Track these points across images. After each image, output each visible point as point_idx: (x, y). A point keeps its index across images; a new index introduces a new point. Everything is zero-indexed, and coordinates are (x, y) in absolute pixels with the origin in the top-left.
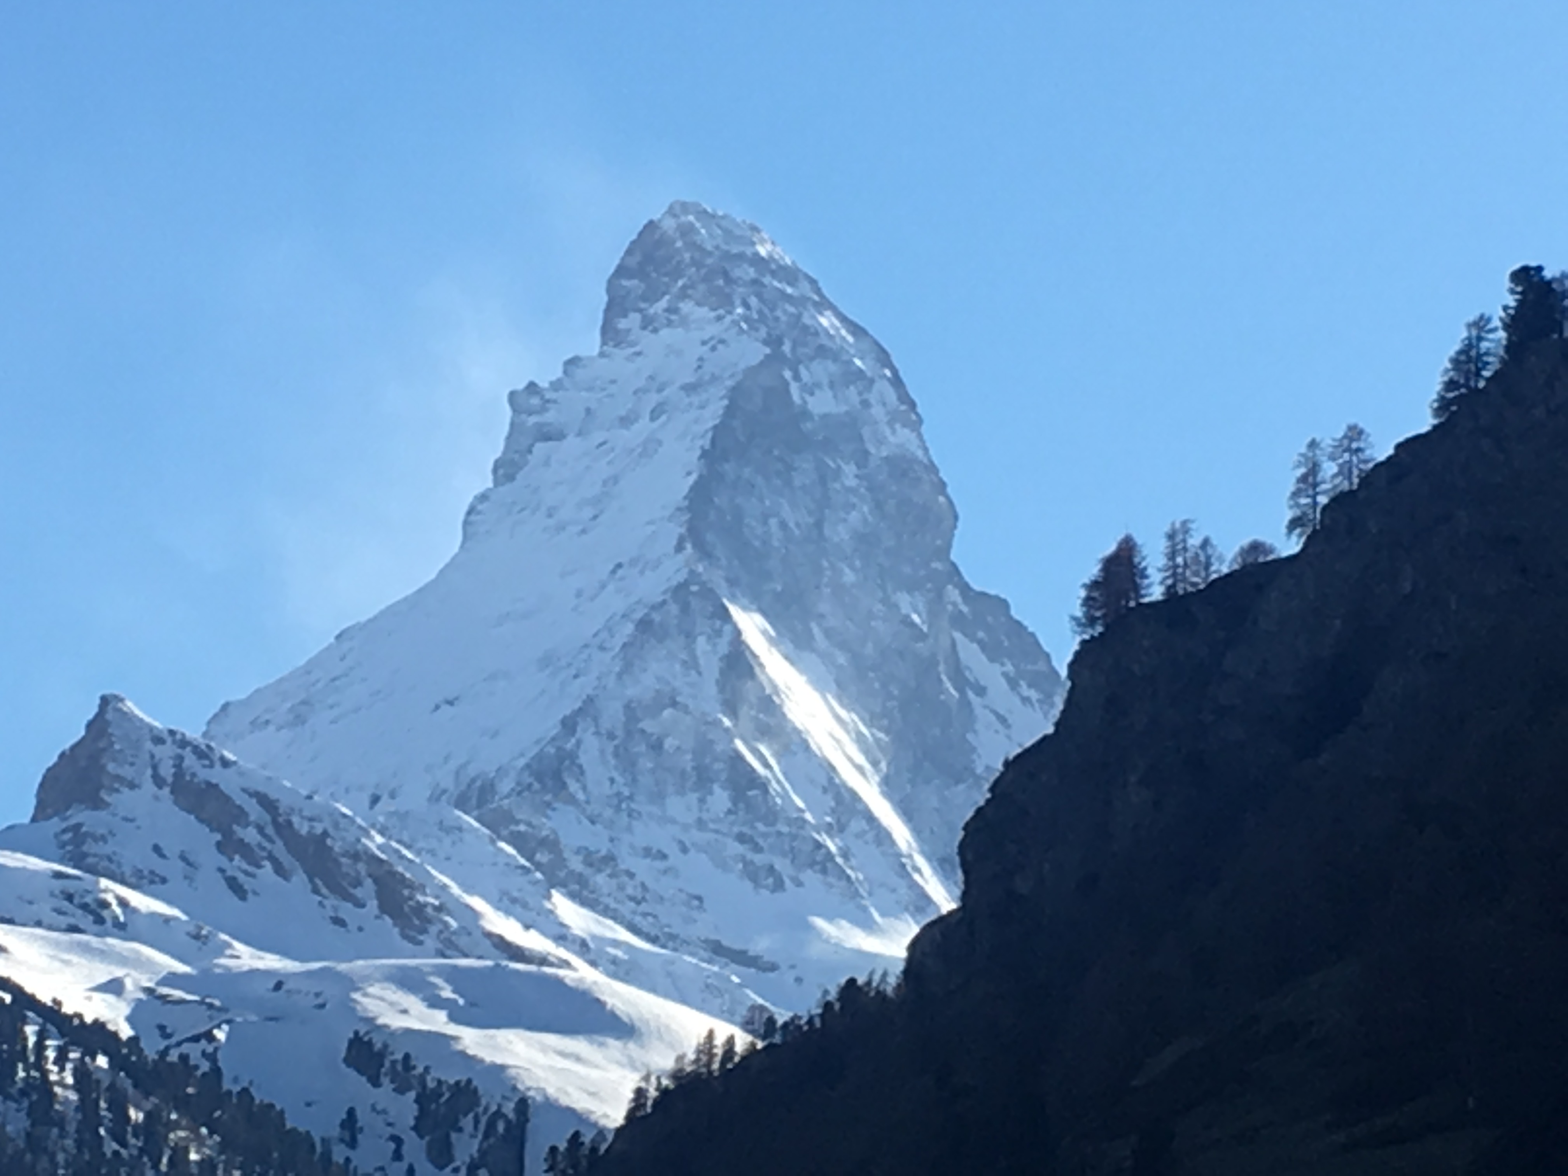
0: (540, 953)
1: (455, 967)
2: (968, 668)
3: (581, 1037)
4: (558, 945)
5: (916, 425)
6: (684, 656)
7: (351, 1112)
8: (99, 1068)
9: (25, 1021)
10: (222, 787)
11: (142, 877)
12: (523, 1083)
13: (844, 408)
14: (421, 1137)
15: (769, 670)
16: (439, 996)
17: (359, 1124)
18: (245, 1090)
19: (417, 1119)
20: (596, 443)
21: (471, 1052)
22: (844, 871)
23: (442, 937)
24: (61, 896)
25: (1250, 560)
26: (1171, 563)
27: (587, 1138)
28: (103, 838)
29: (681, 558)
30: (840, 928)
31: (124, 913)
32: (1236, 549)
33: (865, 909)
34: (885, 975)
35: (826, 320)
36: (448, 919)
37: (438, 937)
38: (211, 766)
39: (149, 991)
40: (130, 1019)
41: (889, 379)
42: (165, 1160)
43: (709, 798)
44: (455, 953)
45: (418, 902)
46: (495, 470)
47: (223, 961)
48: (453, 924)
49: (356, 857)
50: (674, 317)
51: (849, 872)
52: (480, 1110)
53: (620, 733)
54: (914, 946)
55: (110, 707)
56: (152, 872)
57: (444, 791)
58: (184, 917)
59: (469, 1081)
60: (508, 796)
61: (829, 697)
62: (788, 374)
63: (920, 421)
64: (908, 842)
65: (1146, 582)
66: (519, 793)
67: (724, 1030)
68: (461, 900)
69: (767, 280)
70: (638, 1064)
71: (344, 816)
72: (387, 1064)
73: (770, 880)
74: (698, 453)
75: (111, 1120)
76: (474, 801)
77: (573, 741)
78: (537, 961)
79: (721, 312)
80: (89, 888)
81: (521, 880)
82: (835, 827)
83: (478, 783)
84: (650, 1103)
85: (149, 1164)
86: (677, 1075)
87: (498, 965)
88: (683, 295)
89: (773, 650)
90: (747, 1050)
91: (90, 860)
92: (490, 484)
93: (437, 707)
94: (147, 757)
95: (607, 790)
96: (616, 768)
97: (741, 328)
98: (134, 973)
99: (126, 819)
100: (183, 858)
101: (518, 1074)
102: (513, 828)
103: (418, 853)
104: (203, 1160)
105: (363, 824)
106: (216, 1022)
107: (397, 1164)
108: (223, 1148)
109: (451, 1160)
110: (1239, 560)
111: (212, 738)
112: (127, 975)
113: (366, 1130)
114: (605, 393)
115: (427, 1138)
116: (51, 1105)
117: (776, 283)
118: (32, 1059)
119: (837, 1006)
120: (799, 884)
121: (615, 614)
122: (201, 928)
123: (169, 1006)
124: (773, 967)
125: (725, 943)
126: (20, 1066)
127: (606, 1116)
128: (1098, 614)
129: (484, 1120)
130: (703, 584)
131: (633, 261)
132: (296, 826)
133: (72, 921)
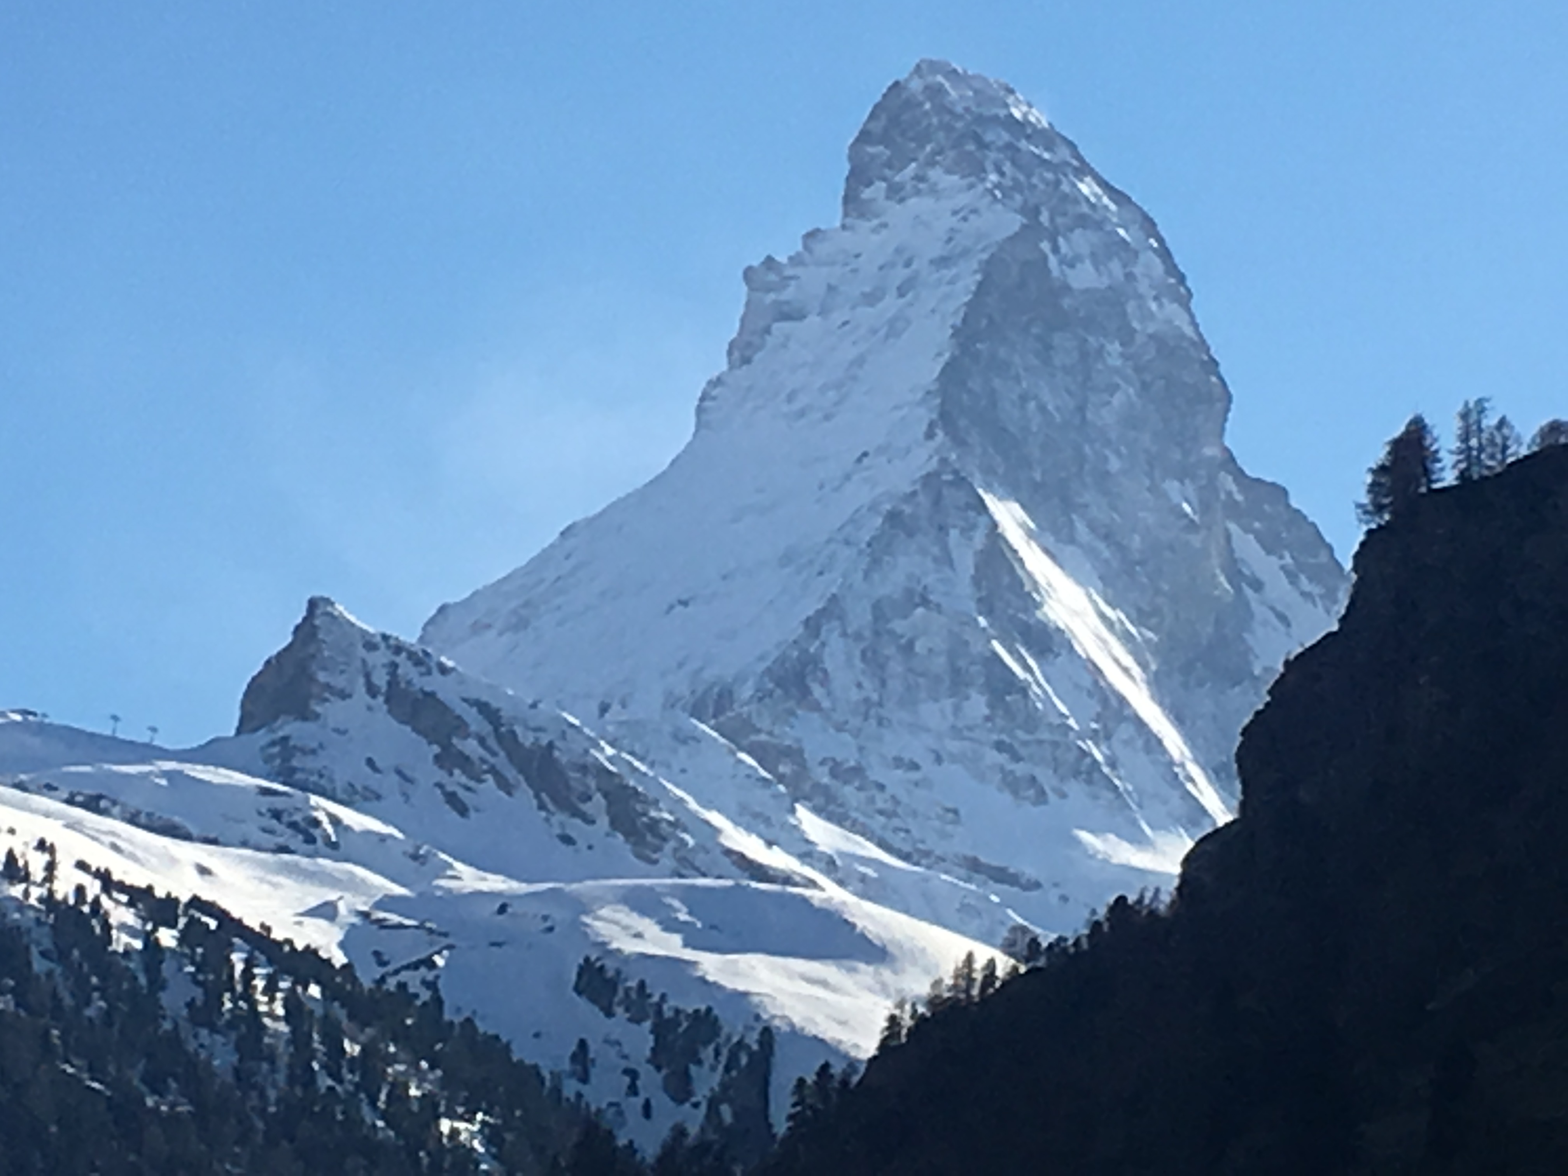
0: (782, 871)
1: (693, 887)
2: (1243, 560)
3: (830, 962)
4: (803, 863)
5: (1185, 301)
6: (936, 550)
7: (583, 1044)
8: (312, 998)
9: (231, 947)
10: (440, 696)
11: (356, 792)
12: (765, 1010)
13: (1105, 282)
14: (659, 1068)
15: (1029, 566)
16: (677, 919)
17: (591, 1055)
18: (469, 1020)
19: (653, 1050)
20: (839, 323)
21: (710, 978)
22: (1112, 782)
23: (678, 855)
24: (269, 815)
25: (1551, 441)
26: (1464, 446)
27: (837, 1069)
28: (313, 752)
29: (932, 444)
30: (1105, 841)
31: (336, 831)
32: (1535, 430)
33: (1134, 823)
34: (1157, 891)
35: (1087, 187)
36: (687, 837)
37: (674, 856)
38: (429, 673)
39: (365, 915)
40: (342, 945)
41: (1155, 250)
42: (383, 1097)
43: (966, 704)
44: (694, 872)
45: (652, 819)
46: (730, 353)
47: (443, 882)
48: (691, 842)
49: (584, 769)
50: (922, 186)
51: (1117, 782)
52: (721, 1040)
53: (867, 633)
54: (1188, 861)
55: (318, 612)
56: (366, 788)
57: (679, 699)
58: (400, 835)
59: (709, 1010)
60: (748, 703)
61: (1092, 591)
62: (1045, 246)
63: (1190, 294)
64: (1179, 748)
65: (1438, 465)
66: (760, 699)
67: (983, 954)
68: (699, 815)
69: (1023, 144)
70: (892, 991)
71: (572, 726)
72: (621, 993)
73: (1031, 792)
74: (950, 331)
75: (325, 1054)
76: (711, 710)
77: (817, 643)
78: (780, 880)
79: (972, 179)
80: (299, 806)
81: (764, 794)
82: (1101, 734)
83: (716, 690)
84: (904, 1032)
85: (366, 1101)
86: (933, 1002)
87: (738, 885)
88: (931, 163)
89: (1033, 544)
90: (1009, 974)
91: (299, 776)
92: (724, 367)
93: (671, 607)
94: (358, 664)
95: (855, 695)
96: (863, 672)
97: (995, 196)
98: (348, 896)
99: (337, 731)
100: (399, 772)
101: (761, 1002)
102: (754, 738)
103: (652, 765)
104: (424, 1095)
105: (592, 734)
106: (436, 948)
107: (633, 1100)
108: (443, 1083)
109: (689, 1094)
110: (1538, 440)
111: (429, 643)
112: (341, 898)
113: (598, 1062)
114: (848, 268)
115: (664, 1072)
116: (260, 1040)
117: (1032, 148)
118: (239, 988)
119: (1106, 927)
120: (1063, 796)
121: (862, 506)
122: (419, 848)
123: (384, 932)
124: (1037, 885)
125: (983, 859)
126: (227, 995)
127: (856, 1046)
128: (1386, 501)
129: (725, 1052)
130: (956, 472)
131: (877, 127)
132: (521, 739)
133: (281, 840)
